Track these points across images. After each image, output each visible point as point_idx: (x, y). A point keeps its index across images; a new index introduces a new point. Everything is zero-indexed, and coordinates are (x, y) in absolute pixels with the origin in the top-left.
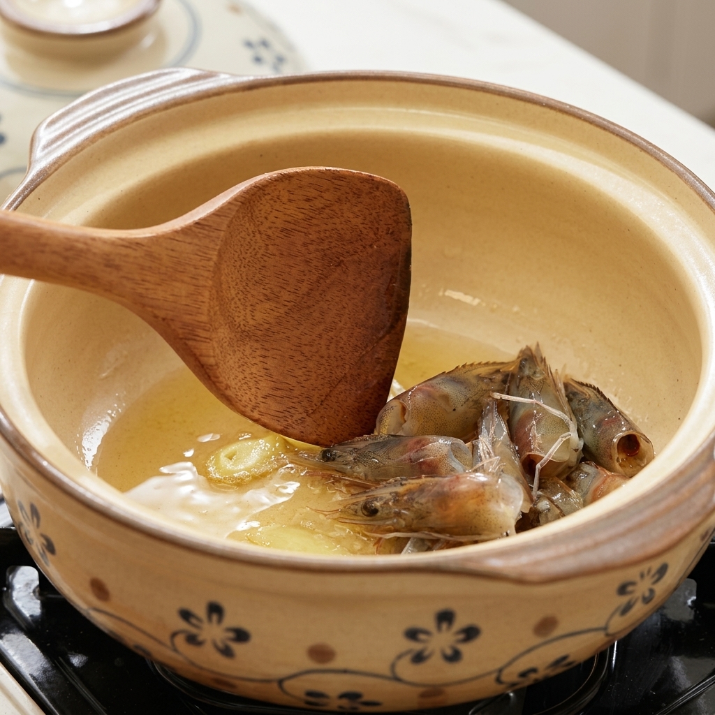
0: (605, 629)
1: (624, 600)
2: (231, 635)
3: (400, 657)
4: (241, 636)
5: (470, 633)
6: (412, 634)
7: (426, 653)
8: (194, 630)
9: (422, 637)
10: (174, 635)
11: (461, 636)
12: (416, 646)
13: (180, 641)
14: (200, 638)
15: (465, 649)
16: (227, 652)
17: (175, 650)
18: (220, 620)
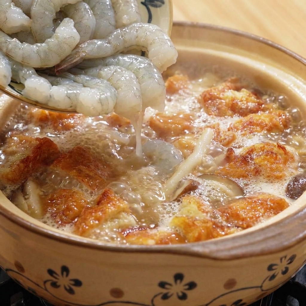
0: (261, 287)
1: (271, 273)
2: (73, 282)
3: (155, 296)
4: (78, 283)
5: (192, 286)
6: (162, 285)
7: (169, 295)
8: (55, 280)
9: (167, 286)
10: (45, 282)
11: (187, 287)
12: (164, 291)
13: (48, 285)
14: (58, 284)
15: (189, 293)
16: (71, 291)
17: (46, 290)
18: (67, 275)
